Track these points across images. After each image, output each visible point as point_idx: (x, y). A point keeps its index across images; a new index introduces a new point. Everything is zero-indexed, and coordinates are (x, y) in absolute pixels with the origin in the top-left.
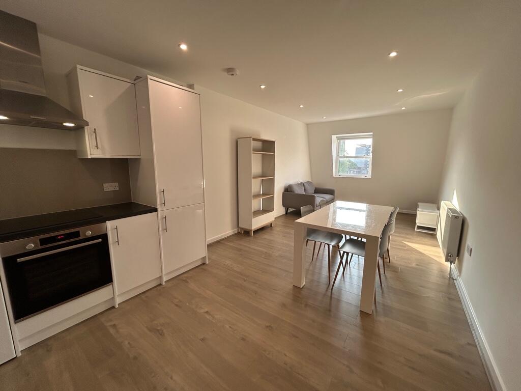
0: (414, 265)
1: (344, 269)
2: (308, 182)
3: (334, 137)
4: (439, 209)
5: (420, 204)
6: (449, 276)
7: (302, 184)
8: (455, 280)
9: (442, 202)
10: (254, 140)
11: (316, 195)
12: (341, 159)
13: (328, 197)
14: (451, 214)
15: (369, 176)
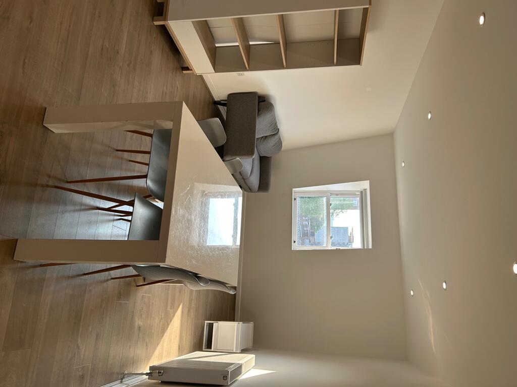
0: (138, 322)
1: (109, 209)
2: (280, 143)
3: (365, 185)
4: (244, 351)
5: (251, 325)
6: (126, 372)
7: (276, 132)
8: (121, 382)
9: (254, 356)
10: (366, 11)
11: (256, 156)
12: (325, 199)
13: (254, 180)
14: (231, 369)
15: (296, 247)
